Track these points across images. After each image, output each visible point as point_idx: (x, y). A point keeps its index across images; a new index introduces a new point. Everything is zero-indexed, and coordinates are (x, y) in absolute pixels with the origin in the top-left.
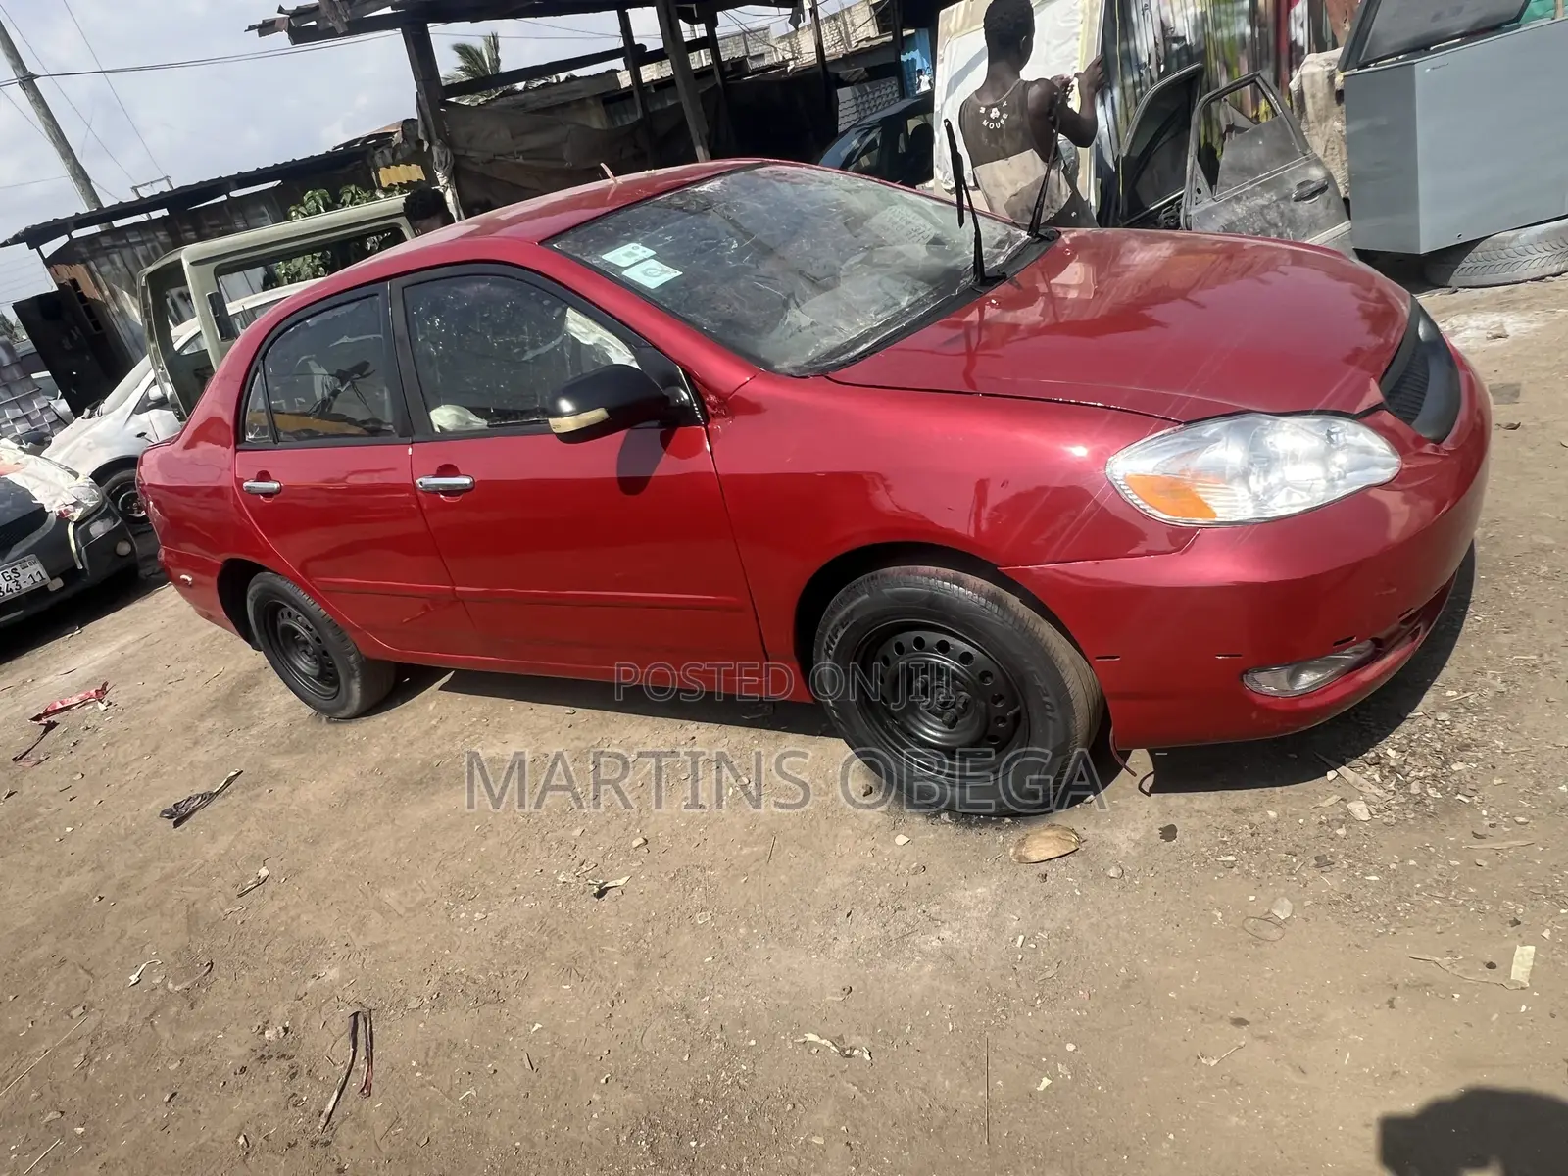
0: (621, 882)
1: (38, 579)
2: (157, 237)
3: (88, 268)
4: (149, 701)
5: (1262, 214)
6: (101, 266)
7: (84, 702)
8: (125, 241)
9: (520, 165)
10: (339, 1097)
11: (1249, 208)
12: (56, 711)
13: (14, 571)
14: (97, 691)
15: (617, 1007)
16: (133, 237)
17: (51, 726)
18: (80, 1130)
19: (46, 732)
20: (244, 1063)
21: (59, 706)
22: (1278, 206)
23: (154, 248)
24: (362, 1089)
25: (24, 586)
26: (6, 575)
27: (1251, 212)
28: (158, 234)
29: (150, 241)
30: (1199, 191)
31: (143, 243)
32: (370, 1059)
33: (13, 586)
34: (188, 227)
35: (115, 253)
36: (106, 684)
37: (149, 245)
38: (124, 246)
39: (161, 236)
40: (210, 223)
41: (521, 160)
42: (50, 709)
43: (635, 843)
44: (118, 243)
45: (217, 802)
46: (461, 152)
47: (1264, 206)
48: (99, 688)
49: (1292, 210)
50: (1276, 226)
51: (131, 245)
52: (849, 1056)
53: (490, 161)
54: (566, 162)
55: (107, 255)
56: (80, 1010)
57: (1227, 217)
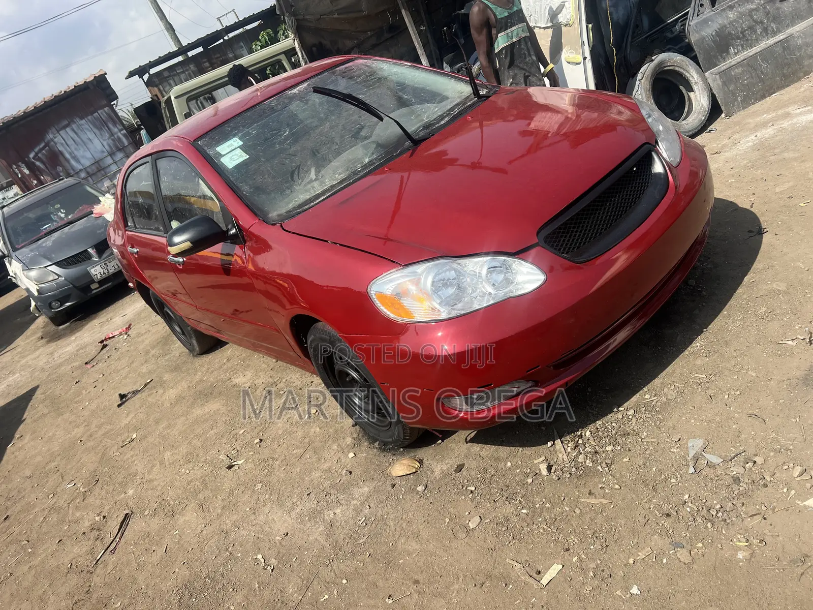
0: (240, 462)
1: (116, 267)
2: (190, 68)
3: (159, 90)
4: (142, 335)
5: (751, 16)
6: (165, 87)
7: (121, 334)
8: (175, 72)
9: (336, 18)
10: (104, 552)
11: (740, 13)
12: (110, 338)
13: (105, 264)
14: (126, 328)
15: (207, 528)
16: (179, 70)
17: (105, 346)
18: (30, 550)
19: (102, 349)
20: (86, 531)
21: (111, 336)
22: (765, 8)
23: (189, 74)
24: (112, 551)
25: (111, 271)
26: (102, 266)
27: (741, 15)
28: (190, 66)
29: (187, 70)
30: (702, 5)
31: (183, 72)
32: (120, 539)
33: (106, 272)
34: (205, 60)
35: (170, 80)
36: (130, 325)
37: (187, 73)
38: (175, 75)
39: (192, 67)
40: (216, 57)
41: (336, 16)
42: (107, 337)
43: (256, 442)
44: (172, 74)
45: (139, 396)
46: (301, 17)
47: (753, 10)
48: (127, 327)
49: (778, 9)
50: (761, 22)
51: (178, 74)
52: (266, 569)
53: (318, 20)
54: (363, 11)
55: (167, 81)
56: (52, 495)
57: (721, 22)
